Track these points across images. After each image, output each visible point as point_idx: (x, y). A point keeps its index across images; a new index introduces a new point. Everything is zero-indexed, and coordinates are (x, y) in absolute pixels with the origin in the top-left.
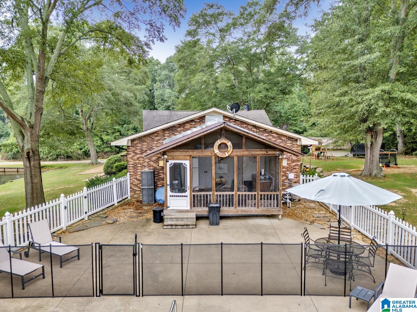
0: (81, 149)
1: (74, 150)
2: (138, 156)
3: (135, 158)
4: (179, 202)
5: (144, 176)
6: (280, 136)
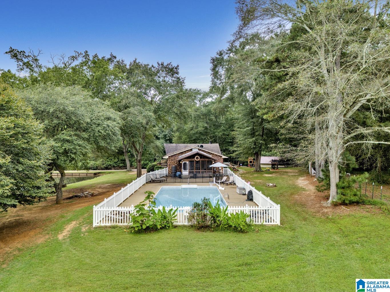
2: (171, 161)
4: (185, 173)
5: (173, 168)
6: (216, 155)
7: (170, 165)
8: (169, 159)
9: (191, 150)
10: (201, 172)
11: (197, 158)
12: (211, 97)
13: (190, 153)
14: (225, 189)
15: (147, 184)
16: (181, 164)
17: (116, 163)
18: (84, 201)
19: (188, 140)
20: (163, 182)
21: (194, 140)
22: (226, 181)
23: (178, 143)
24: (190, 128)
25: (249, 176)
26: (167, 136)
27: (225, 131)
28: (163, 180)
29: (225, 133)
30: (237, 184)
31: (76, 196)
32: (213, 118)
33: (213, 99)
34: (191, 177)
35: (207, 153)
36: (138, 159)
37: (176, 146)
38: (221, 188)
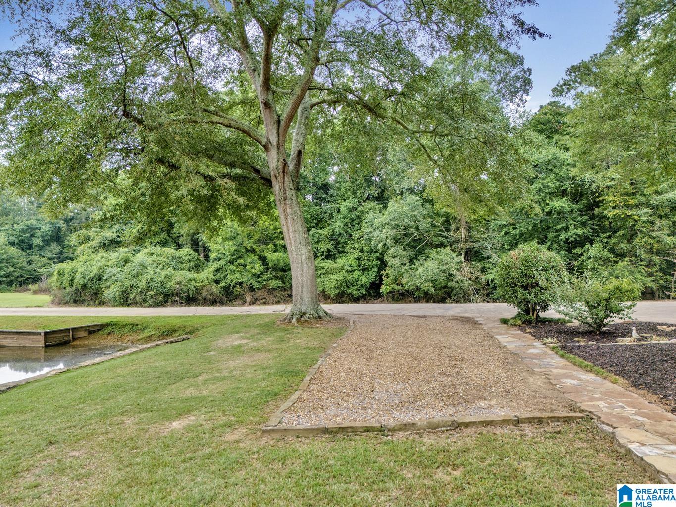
0: (217, 282)
1: (203, 284)
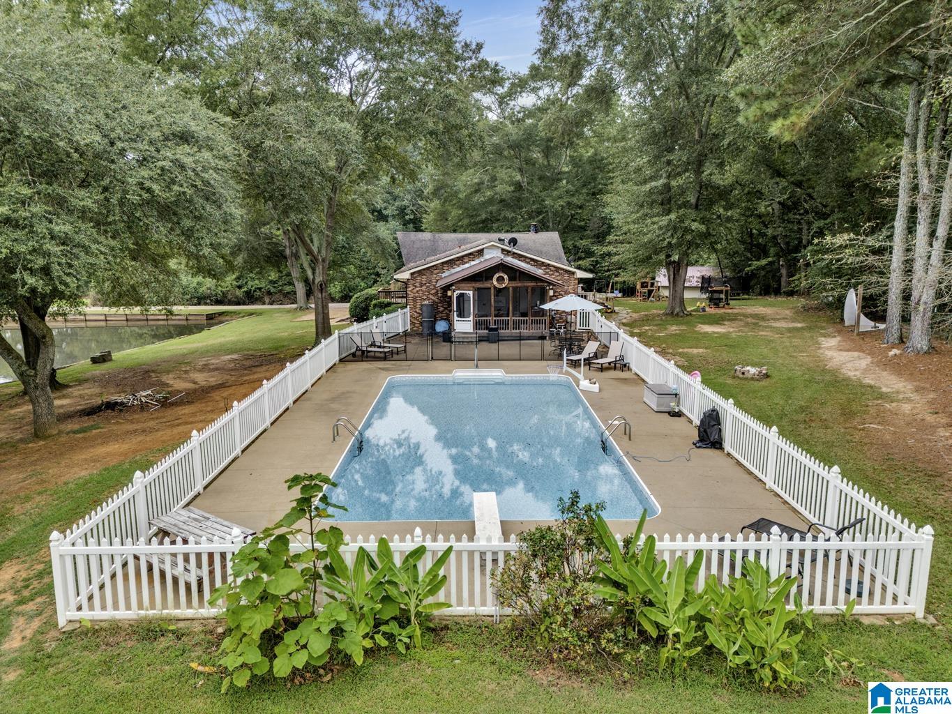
0: (240, 287)
1: (228, 289)
2: (418, 289)
3: (415, 291)
4: (464, 326)
5: (424, 308)
6: (557, 269)
7: (415, 300)
8: (412, 282)
9: (480, 252)
10: (511, 324)
11: (500, 279)
12: (535, 90)
13: (477, 261)
14: (600, 390)
15: (341, 365)
16: (450, 297)
17: (275, 282)
18: (130, 427)
19: (466, 221)
20: (395, 357)
21: (483, 222)
22: (596, 356)
23: (440, 231)
24: (472, 186)
25: (656, 331)
26: (408, 211)
27: (573, 195)
28: (395, 350)
29: (575, 200)
30: (634, 368)
31: (111, 406)
32: (537, 155)
33: (539, 98)
34: (481, 339)
35: (528, 263)
36: (317, 282)
37: (434, 241)
38: (585, 383)
